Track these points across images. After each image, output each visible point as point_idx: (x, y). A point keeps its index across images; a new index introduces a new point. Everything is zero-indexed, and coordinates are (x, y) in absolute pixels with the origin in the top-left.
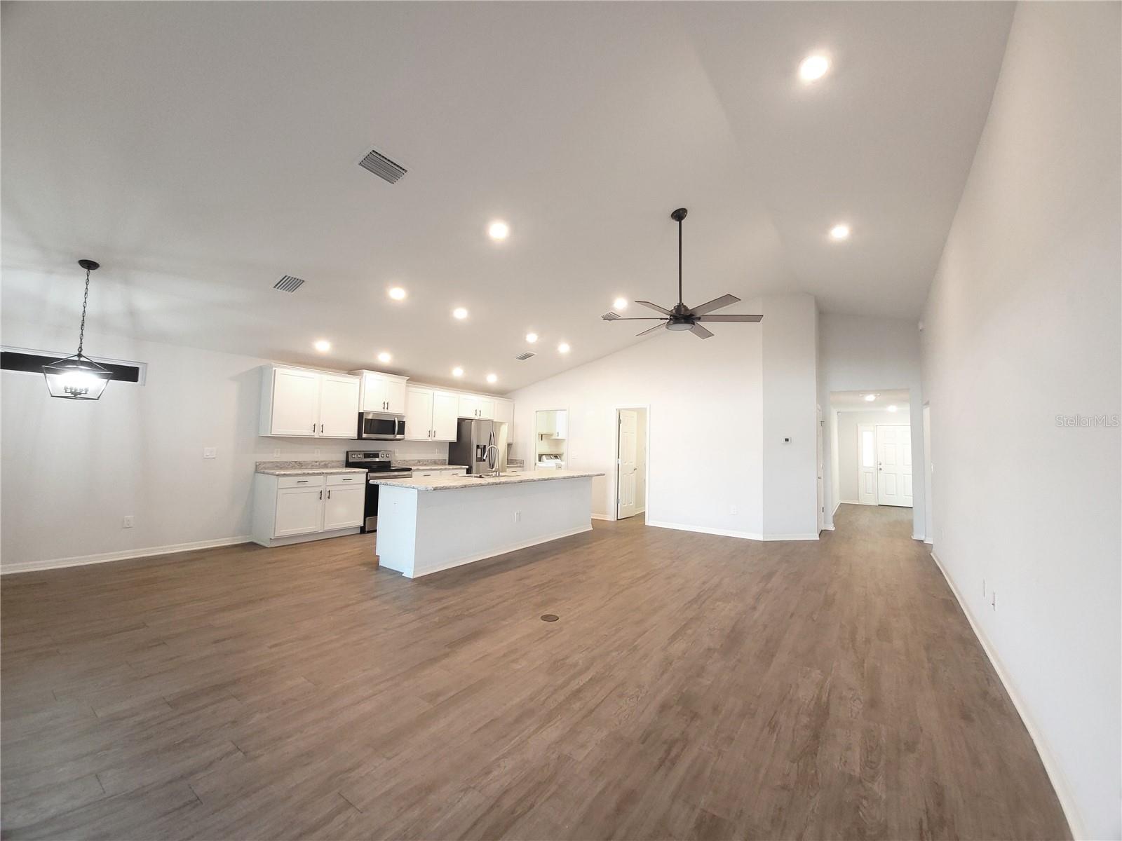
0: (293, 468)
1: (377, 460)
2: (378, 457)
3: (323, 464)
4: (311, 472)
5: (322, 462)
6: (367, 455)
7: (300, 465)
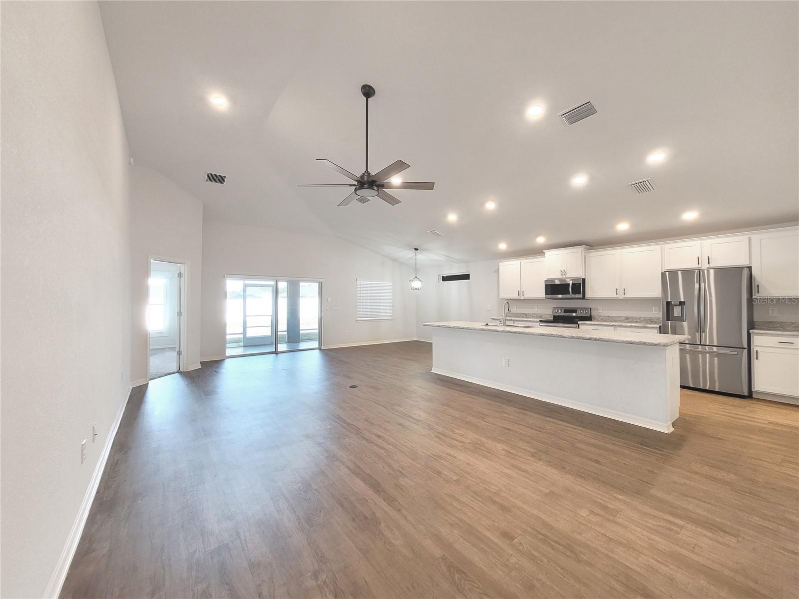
0: (522, 317)
1: (574, 314)
2: (576, 313)
3: (538, 315)
4: (531, 320)
5: (539, 314)
6: (566, 311)
7: (526, 315)
